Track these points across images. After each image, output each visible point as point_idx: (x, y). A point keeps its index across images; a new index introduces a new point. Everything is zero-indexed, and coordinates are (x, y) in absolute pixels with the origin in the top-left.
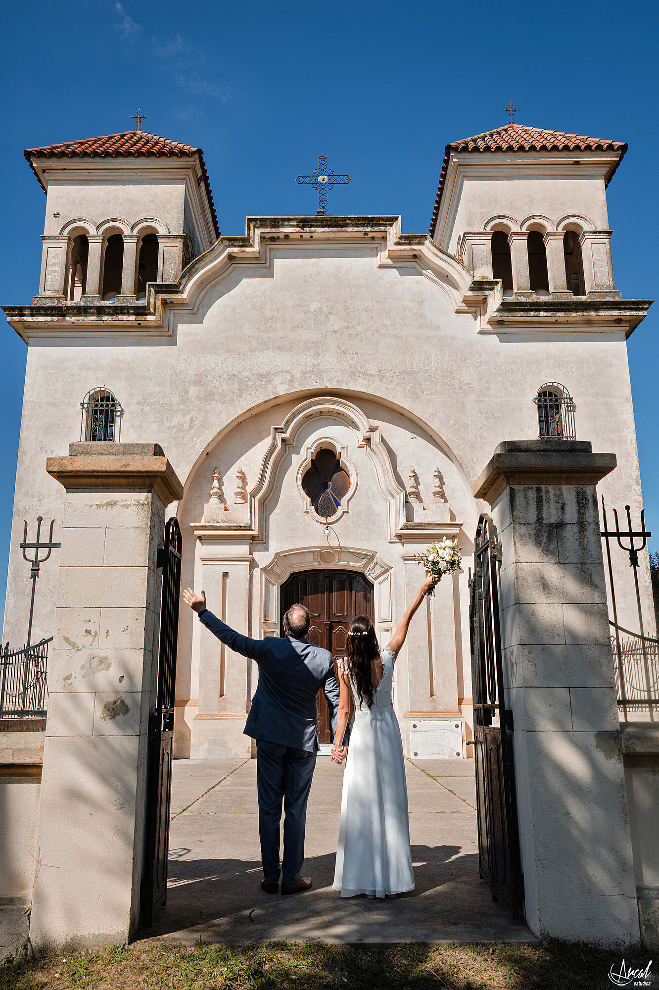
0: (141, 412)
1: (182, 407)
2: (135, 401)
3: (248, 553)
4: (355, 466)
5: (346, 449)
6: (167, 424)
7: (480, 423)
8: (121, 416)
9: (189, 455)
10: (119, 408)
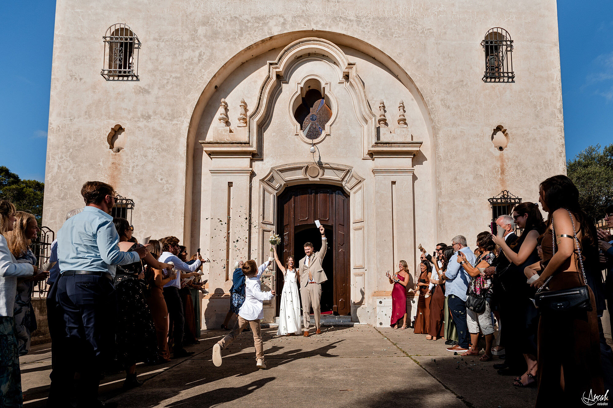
0: (157, 47)
1: (192, 43)
2: (152, 38)
3: (249, 167)
4: (336, 98)
5: (329, 84)
6: (180, 58)
7: (438, 61)
8: (138, 48)
9: (198, 84)
10: (136, 42)
